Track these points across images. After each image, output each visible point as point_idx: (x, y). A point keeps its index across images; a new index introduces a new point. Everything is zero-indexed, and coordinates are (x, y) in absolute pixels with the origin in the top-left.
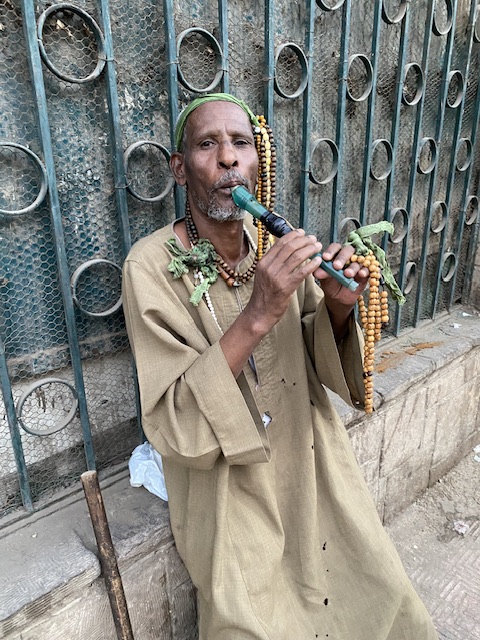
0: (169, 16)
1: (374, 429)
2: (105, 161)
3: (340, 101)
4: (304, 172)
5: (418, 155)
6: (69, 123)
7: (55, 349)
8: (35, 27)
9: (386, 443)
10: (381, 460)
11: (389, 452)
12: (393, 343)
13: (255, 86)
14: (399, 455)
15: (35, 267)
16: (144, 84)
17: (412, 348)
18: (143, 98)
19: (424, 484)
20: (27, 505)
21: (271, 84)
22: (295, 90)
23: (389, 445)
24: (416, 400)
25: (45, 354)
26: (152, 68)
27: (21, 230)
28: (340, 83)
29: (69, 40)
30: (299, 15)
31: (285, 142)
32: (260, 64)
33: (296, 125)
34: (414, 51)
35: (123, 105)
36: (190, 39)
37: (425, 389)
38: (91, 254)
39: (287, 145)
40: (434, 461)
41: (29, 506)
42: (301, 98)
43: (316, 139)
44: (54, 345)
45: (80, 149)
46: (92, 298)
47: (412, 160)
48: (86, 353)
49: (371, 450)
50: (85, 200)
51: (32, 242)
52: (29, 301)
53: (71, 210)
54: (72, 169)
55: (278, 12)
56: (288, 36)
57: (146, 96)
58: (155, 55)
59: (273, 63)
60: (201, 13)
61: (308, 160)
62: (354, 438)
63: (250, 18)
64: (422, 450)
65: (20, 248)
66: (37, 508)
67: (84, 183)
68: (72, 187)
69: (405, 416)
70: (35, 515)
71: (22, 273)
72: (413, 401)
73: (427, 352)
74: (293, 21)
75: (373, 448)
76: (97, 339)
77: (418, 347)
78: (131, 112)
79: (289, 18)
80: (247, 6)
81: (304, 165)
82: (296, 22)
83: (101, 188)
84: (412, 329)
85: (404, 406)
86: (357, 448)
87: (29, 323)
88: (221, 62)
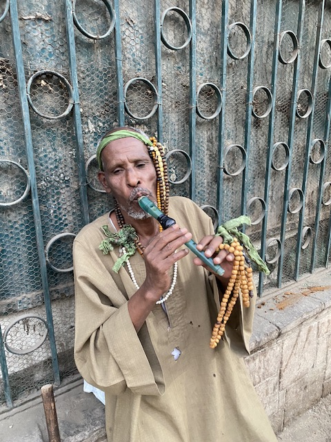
0: (119, 72)
1: (274, 354)
2: (74, 167)
3: (247, 118)
4: (219, 168)
5: (310, 152)
6: (48, 144)
7: (34, 293)
8: (25, 87)
9: (284, 364)
10: (280, 377)
11: (287, 371)
12: (293, 286)
13: (183, 112)
14: (296, 373)
15: (22, 239)
16: (102, 116)
17: (307, 290)
18: (101, 124)
19: (318, 395)
20: (8, 403)
21: (194, 111)
22: (213, 113)
23: (286, 365)
24: (309, 331)
25: (27, 296)
26: (108, 105)
27: (13, 214)
28: (247, 106)
29: (50, 92)
30: (216, 64)
31: (206, 148)
32: (186, 97)
33: (214, 136)
34: (305, 80)
35: (87, 131)
36: (135, 85)
37: (316, 323)
38: (61, 229)
39: (207, 150)
40: (327, 377)
41: (9, 404)
42: (218, 118)
43: (229, 145)
44: (33, 291)
45: (56, 160)
46: (62, 258)
47: (306, 154)
48: (56, 296)
49: (271, 369)
50: (58, 193)
51: (20, 222)
52: (17, 261)
53: (48, 200)
54: (50, 173)
55: (200, 62)
56: (208, 77)
57: (104, 123)
58: (110, 97)
59: (195, 97)
60: (143, 68)
61: (223, 160)
62: (257, 361)
63: (179, 68)
64: (315, 369)
65: (12, 227)
66: (15, 405)
67: (58, 182)
68: (49, 185)
69: (300, 344)
70: (14, 410)
71: (12, 243)
72: (306, 332)
73: (318, 294)
74: (212, 67)
75: (273, 367)
76: (64, 286)
77: (312, 289)
78: (93, 134)
79: (208, 66)
80: (177, 60)
81: (219, 163)
82: (214, 67)
83: (70, 185)
84: (309, 274)
85: (299, 336)
86: (260, 368)
87: (16, 276)
88: (157, 99)
